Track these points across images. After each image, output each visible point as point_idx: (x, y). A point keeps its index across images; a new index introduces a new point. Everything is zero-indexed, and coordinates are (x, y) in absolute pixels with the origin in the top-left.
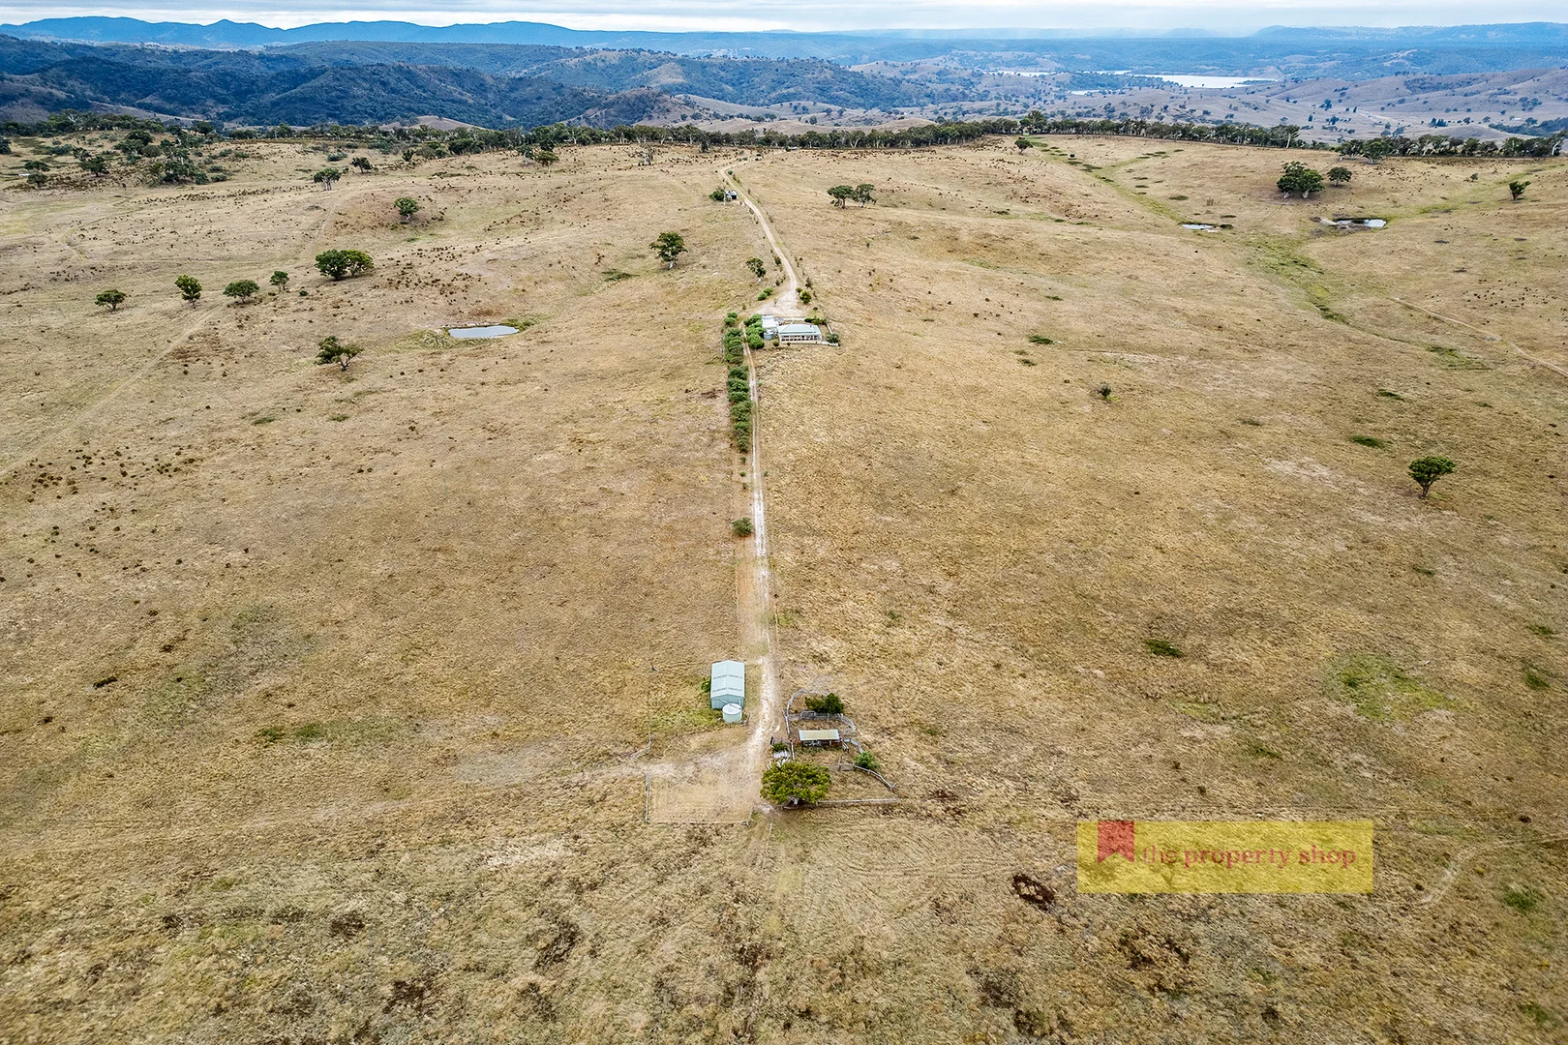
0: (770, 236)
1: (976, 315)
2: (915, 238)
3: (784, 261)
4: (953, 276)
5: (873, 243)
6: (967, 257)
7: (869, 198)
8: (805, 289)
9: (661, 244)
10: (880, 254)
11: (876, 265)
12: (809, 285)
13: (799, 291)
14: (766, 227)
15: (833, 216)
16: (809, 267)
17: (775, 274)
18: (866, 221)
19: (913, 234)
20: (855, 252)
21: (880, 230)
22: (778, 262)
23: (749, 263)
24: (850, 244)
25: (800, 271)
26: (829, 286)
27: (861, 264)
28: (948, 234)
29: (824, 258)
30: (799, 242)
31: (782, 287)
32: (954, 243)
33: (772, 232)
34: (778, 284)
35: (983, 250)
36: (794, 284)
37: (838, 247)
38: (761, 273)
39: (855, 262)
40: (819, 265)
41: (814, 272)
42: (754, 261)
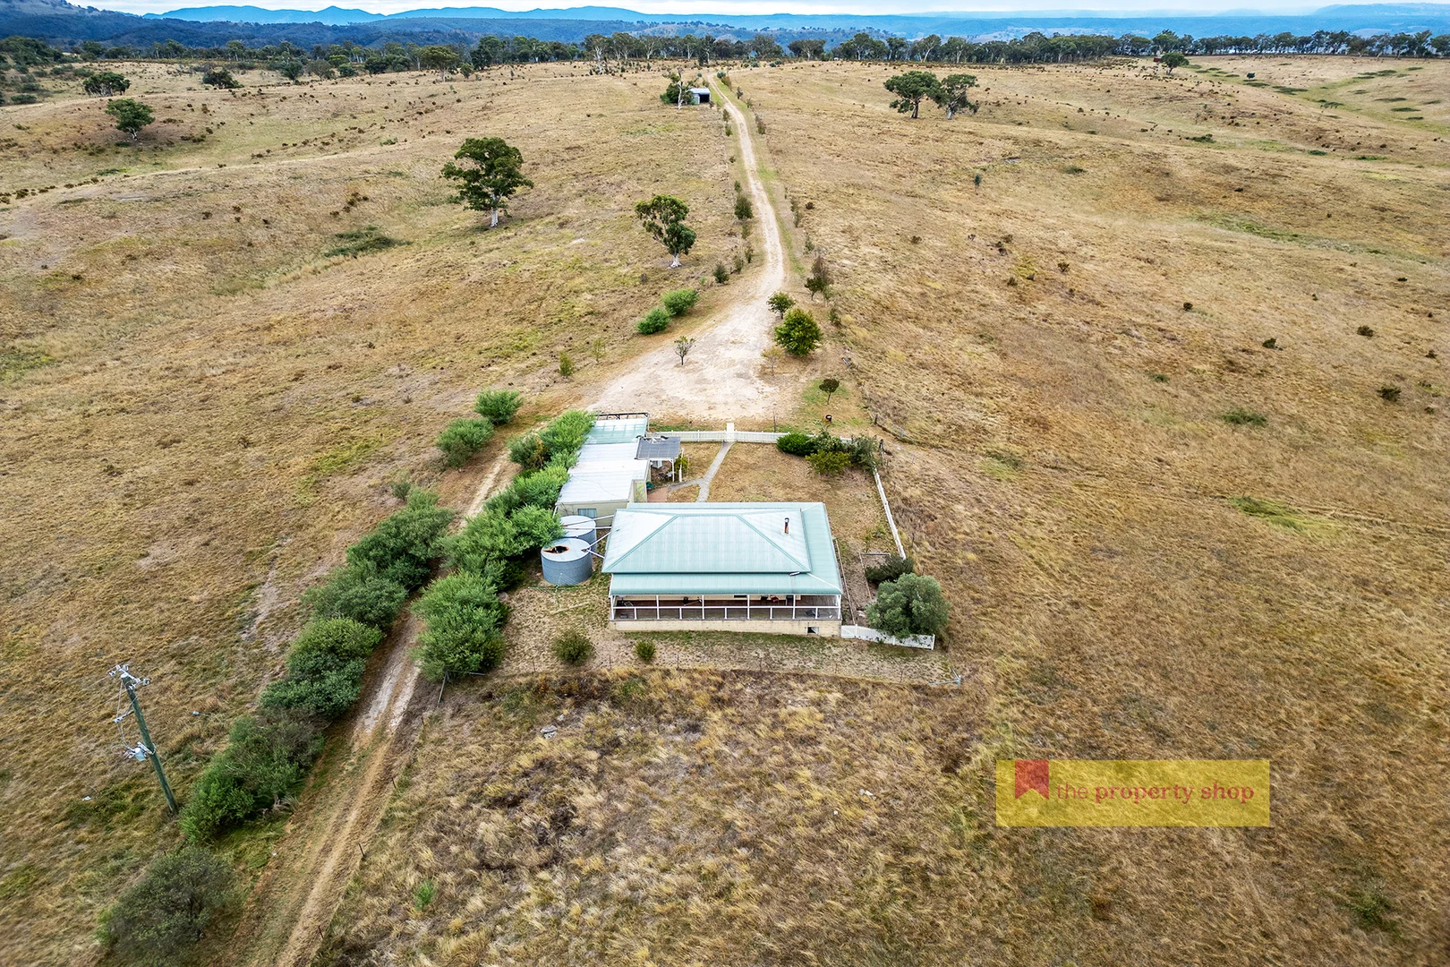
0: (749, 160)
1: (1389, 395)
2: (1077, 171)
3: (764, 210)
4: (1222, 261)
5: (985, 177)
6: (1207, 211)
7: (963, 102)
8: (804, 303)
9: (469, 164)
10: (1007, 202)
11: (1008, 226)
12: (818, 284)
13: (780, 303)
14: (746, 143)
15: (895, 127)
16: (827, 229)
17: (726, 245)
18: (964, 138)
19: (1070, 164)
20: (947, 194)
21: (996, 154)
22: (744, 210)
23: (644, 209)
24: (936, 179)
25: (799, 236)
26: (885, 284)
27: (969, 222)
28: (1146, 163)
29: (873, 206)
30: (815, 171)
31: (735, 287)
32: (1165, 181)
33: (756, 150)
34: (721, 277)
35: (1236, 199)
36: (774, 277)
37: (906, 184)
38: (680, 241)
39: (952, 217)
40: (858, 222)
41: (842, 240)
42: (657, 205)
